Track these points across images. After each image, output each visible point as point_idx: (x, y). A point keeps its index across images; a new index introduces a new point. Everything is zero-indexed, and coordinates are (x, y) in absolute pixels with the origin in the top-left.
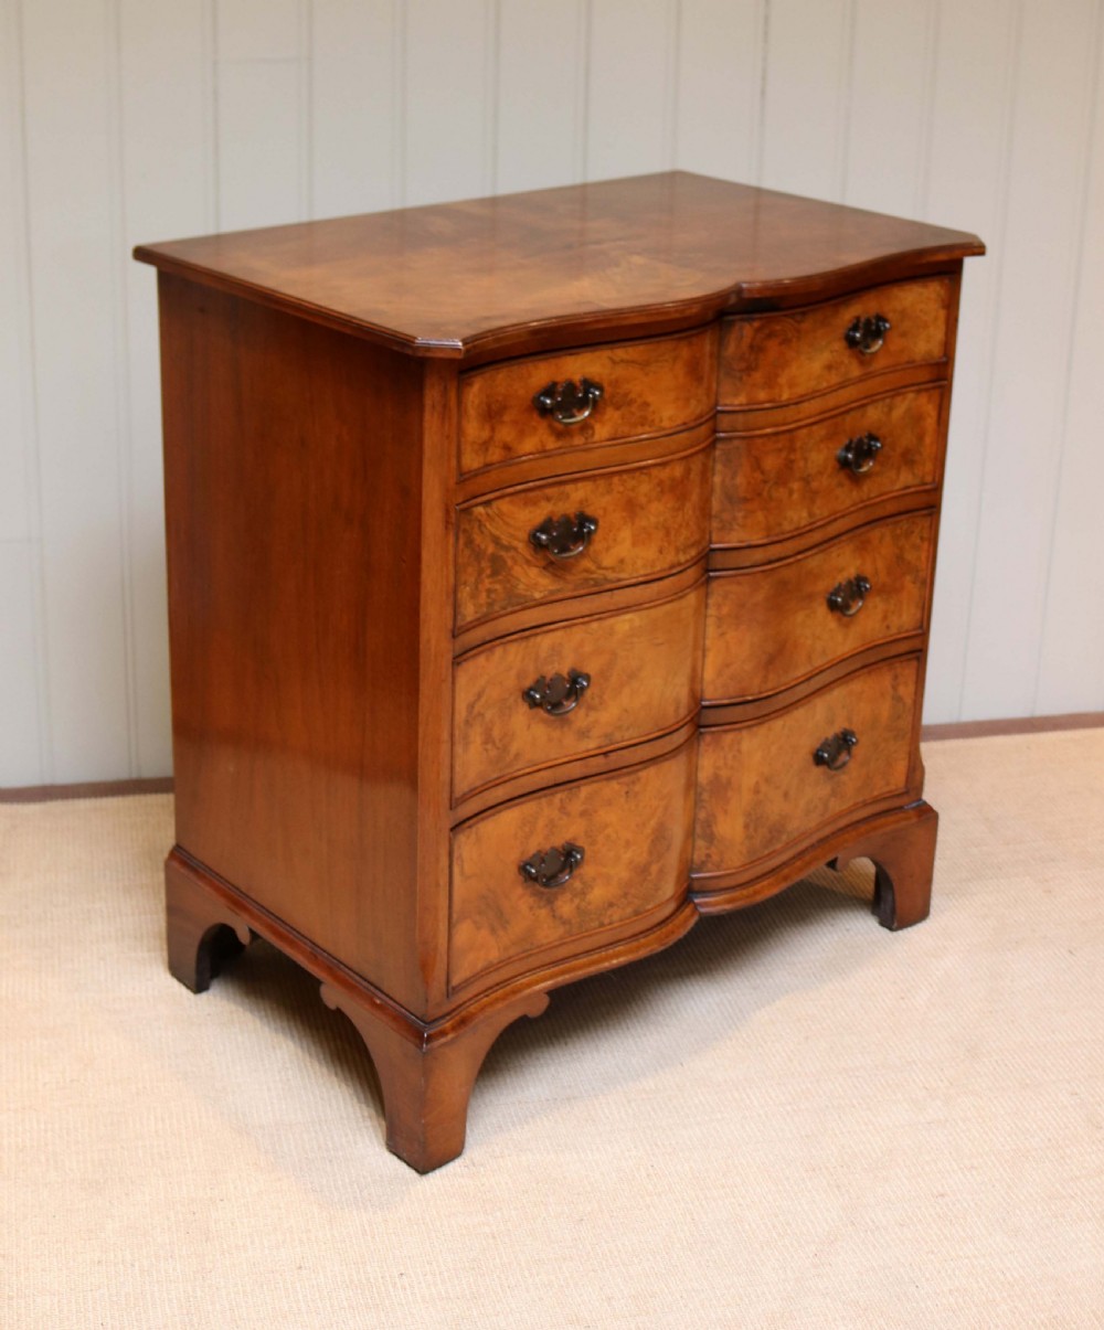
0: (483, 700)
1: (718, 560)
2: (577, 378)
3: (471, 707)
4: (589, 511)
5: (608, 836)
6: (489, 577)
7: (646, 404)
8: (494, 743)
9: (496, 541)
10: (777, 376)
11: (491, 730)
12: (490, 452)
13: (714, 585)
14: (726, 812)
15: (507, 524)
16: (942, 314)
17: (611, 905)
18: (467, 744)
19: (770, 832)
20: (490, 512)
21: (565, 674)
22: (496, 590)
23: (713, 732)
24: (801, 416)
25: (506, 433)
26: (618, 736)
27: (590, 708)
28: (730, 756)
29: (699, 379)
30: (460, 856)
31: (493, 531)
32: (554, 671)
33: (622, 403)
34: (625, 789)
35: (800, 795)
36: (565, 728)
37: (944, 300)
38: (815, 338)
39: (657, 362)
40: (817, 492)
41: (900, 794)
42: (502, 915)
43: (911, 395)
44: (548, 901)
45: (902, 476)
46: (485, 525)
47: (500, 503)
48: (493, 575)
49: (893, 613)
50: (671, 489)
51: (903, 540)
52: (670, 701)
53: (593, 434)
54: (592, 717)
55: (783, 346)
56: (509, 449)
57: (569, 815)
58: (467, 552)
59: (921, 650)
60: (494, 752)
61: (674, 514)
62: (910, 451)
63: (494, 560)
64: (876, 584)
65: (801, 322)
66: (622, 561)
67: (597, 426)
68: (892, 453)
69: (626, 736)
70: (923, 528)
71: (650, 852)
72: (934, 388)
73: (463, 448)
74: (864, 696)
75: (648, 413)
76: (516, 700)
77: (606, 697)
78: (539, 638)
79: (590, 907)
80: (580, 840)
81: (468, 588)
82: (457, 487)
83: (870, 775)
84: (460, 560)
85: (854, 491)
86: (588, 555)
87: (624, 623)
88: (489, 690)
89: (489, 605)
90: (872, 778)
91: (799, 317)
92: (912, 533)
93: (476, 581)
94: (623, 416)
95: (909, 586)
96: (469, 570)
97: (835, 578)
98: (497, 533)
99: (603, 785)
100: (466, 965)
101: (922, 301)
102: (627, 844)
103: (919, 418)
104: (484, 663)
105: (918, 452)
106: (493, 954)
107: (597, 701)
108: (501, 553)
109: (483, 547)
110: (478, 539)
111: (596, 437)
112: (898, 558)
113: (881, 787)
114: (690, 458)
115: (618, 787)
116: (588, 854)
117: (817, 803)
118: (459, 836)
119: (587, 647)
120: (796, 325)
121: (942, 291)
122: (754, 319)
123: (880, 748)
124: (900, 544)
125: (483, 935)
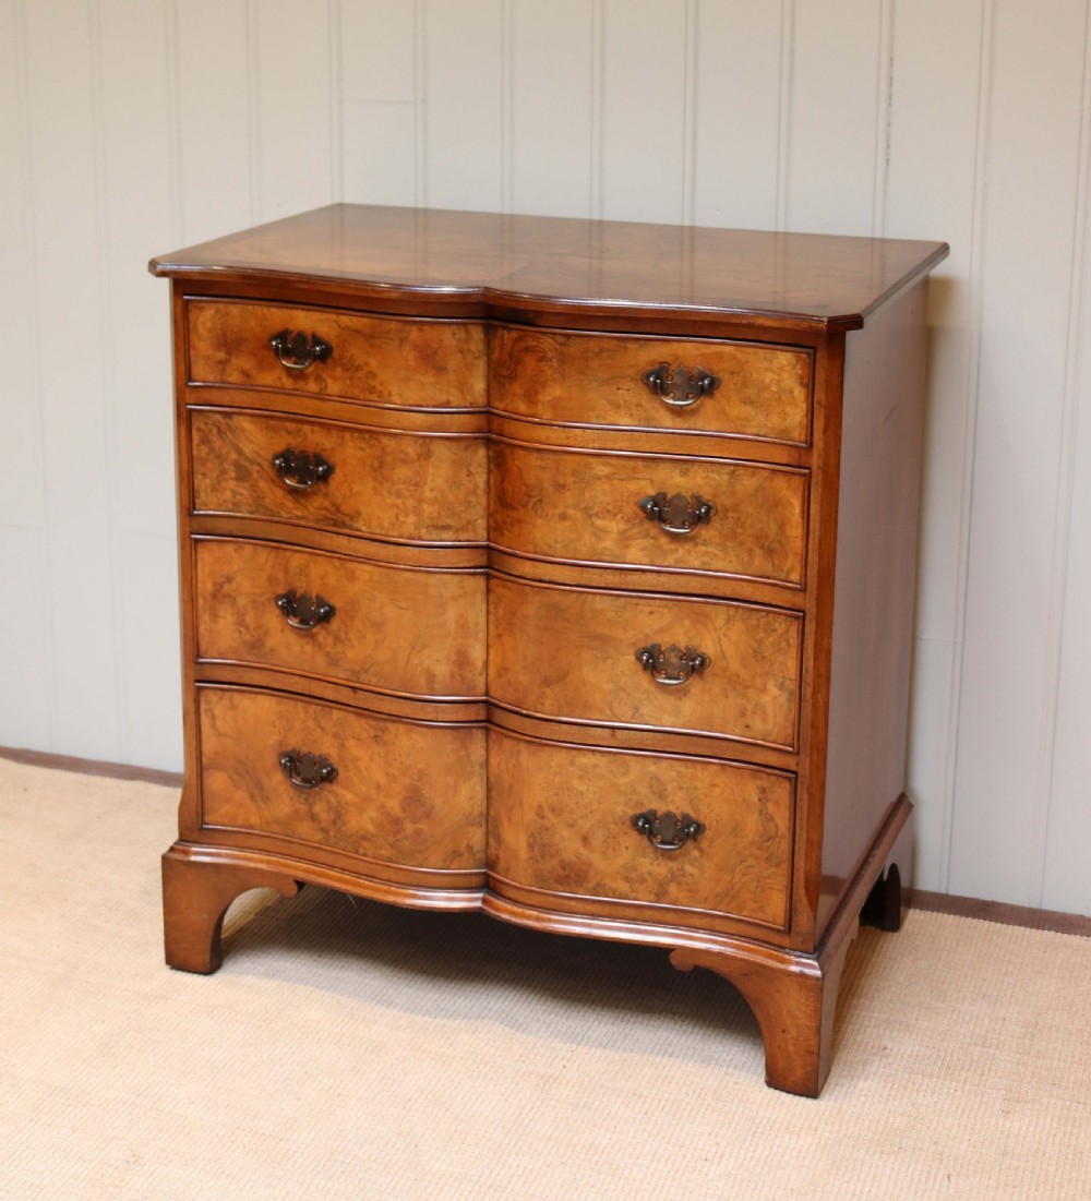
0: (234, 585)
2: (307, 330)
3: (219, 587)
4: (325, 455)
5: (359, 770)
6: (233, 479)
7: (372, 375)
8: (247, 628)
9: (240, 451)
10: (536, 393)
11: (244, 615)
12: (228, 372)
14: (509, 820)
15: (250, 441)
17: (364, 838)
18: (215, 616)
19: (563, 868)
20: (230, 423)
21: (314, 595)
22: (241, 494)
23: (499, 733)
24: (569, 442)
25: (241, 362)
26: (364, 677)
27: (337, 640)
28: (510, 764)
29: (441, 369)
30: (210, 711)
31: (235, 442)
32: (303, 590)
34: (373, 733)
35: (610, 851)
36: (316, 648)
37: (801, 377)
38: (587, 366)
39: (381, 337)
40: (603, 530)
41: (779, 931)
42: (262, 789)
43: (765, 473)
44: (307, 800)
45: (757, 562)
46: (225, 433)
47: (241, 418)
48: (237, 479)
49: (754, 713)
50: (404, 462)
51: (762, 635)
52: (419, 668)
53: (326, 386)
54: (339, 648)
55: (542, 364)
56: (248, 376)
57: (323, 729)
58: (204, 449)
59: (795, 773)
60: (248, 637)
61: (412, 488)
62: (767, 537)
63: (238, 466)
64: (725, 670)
65: (564, 345)
66: (359, 513)
67: (329, 381)
68: (739, 530)
69: (373, 681)
70: (788, 630)
71: (404, 810)
72: (794, 473)
73: (193, 359)
74: (717, 791)
75: (376, 383)
76: (269, 600)
77: (351, 635)
78: (288, 554)
79: (344, 828)
80: (334, 759)
81: (208, 481)
82: (187, 390)
83: (736, 889)
84: (195, 453)
85: (677, 550)
86: (326, 495)
87: (364, 571)
88: (240, 579)
89: (234, 504)
90: (738, 892)
91: (561, 340)
92: (774, 630)
93: (218, 478)
94: (351, 378)
95: (773, 690)
96: (209, 465)
97: (647, 636)
98: (240, 445)
99: (352, 717)
100: (223, 811)
101: (773, 372)
102: (378, 787)
103: (777, 504)
104: (233, 553)
105: (779, 542)
106: (254, 820)
107: (343, 635)
108: (246, 464)
109: (224, 451)
110: (217, 442)
111: (329, 391)
112: (755, 652)
113: (754, 911)
114: (428, 441)
115: (367, 727)
116: (341, 776)
117: (646, 876)
118: (206, 691)
119: (332, 580)
120: (558, 347)
121: (799, 366)
122: (512, 329)
123: (748, 864)
124: (758, 638)
125: (240, 796)
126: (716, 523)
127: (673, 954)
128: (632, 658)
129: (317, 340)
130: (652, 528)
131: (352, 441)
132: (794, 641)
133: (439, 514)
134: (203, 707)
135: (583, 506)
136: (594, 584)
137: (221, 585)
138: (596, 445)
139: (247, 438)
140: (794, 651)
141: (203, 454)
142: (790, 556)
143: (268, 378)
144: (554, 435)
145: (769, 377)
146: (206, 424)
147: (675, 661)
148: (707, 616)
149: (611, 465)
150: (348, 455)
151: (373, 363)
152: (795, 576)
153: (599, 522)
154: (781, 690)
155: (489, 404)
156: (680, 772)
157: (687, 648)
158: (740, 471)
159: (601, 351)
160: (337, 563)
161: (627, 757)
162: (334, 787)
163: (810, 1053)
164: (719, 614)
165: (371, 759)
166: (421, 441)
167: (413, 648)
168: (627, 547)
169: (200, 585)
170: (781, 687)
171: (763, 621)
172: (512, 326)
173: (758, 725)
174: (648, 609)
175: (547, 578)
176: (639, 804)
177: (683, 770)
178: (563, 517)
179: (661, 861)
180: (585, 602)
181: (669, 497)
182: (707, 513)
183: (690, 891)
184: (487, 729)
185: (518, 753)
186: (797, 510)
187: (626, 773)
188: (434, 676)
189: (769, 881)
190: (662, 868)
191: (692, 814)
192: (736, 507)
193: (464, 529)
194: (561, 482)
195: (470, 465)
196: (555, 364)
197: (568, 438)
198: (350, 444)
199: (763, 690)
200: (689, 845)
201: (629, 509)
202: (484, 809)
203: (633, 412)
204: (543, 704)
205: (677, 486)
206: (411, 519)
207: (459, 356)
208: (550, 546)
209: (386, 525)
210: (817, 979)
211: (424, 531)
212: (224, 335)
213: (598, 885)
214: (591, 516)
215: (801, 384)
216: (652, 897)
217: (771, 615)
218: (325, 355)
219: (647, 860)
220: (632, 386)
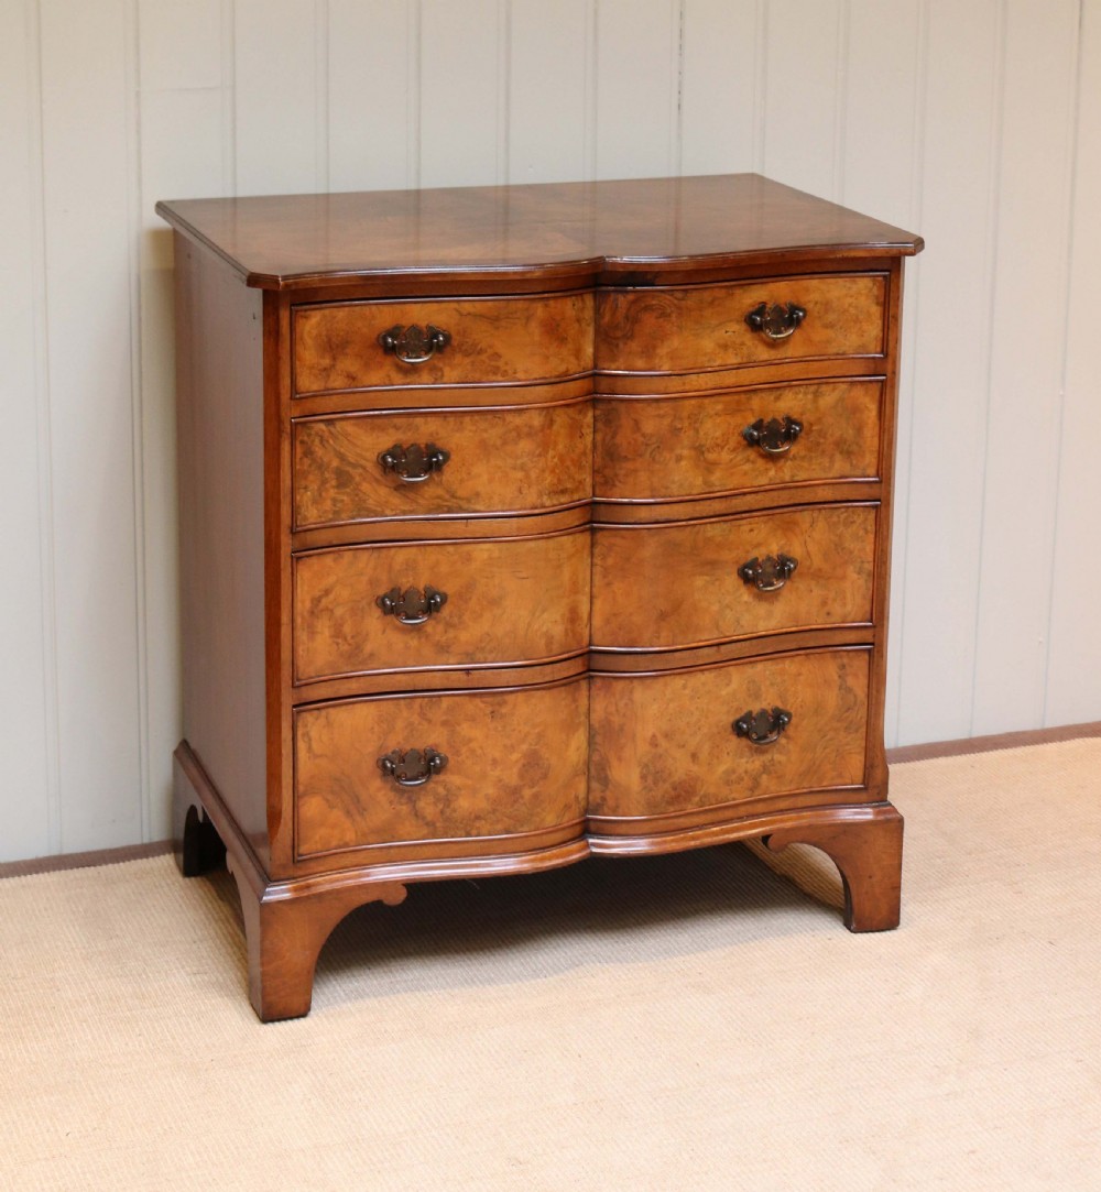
0: (331, 597)
1: (603, 513)
2: (423, 324)
3: (317, 601)
4: (439, 444)
5: (473, 751)
6: (334, 487)
7: (497, 356)
8: (345, 639)
9: (342, 457)
10: (654, 347)
11: (342, 625)
12: (332, 378)
13: (599, 535)
14: (620, 759)
15: (355, 445)
16: (876, 311)
17: (478, 818)
18: (312, 633)
19: (675, 789)
20: (332, 429)
21: (421, 588)
22: (342, 501)
23: (603, 677)
24: (687, 388)
25: (349, 364)
26: (480, 656)
27: (449, 625)
28: (621, 704)
29: (562, 340)
30: (306, 734)
31: (338, 448)
32: (409, 585)
33: (473, 351)
34: (489, 709)
35: (715, 761)
36: (423, 640)
37: (877, 297)
38: (702, 316)
39: (508, 318)
40: (715, 464)
41: (857, 790)
42: (358, 801)
43: (844, 386)
44: (409, 799)
45: (838, 465)
46: (328, 441)
47: (344, 423)
48: (338, 486)
49: (834, 600)
50: (529, 435)
51: (842, 528)
52: (539, 634)
53: (442, 375)
54: (451, 634)
55: (662, 320)
56: (353, 378)
57: (430, 721)
58: (307, 461)
59: (874, 643)
60: (346, 647)
61: (535, 459)
62: (846, 441)
63: (339, 473)
64: (809, 568)
65: (683, 299)
66: (477, 494)
67: (447, 369)
68: (822, 441)
69: (489, 657)
70: (866, 519)
71: (521, 776)
72: (871, 382)
73: (298, 370)
74: (802, 678)
75: (500, 363)
76: (369, 604)
77: (465, 618)
78: (393, 552)
79: (454, 815)
80: (444, 750)
81: (309, 494)
82: (292, 403)
83: (817, 762)
84: (298, 467)
85: (770, 469)
86: (440, 484)
87: (482, 552)
88: (338, 589)
89: (335, 513)
90: (819, 766)
91: (679, 295)
92: (853, 522)
93: (319, 489)
94: (473, 363)
95: (853, 576)
96: (311, 477)
97: (748, 552)
98: (342, 450)
99: (462, 701)
100: (317, 838)
101: (851, 296)
102: (495, 762)
103: (856, 410)
104: (332, 564)
105: (857, 444)
106: (350, 836)
107: (456, 620)
108: (348, 469)
109: (326, 459)
110: (319, 451)
111: (445, 379)
112: (836, 545)
113: (833, 779)
114: (551, 410)
115: (482, 705)
116: (452, 765)
117: (743, 775)
118: (304, 714)
119: (444, 568)
120: (676, 302)
121: (875, 289)
122: (627, 292)
123: (828, 737)
124: (838, 532)
125: (337, 814)
126: (802, 439)
127: (770, 839)
128: (736, 575)
129: (434, 333)
130: (752, 453)
131: (472, 425)
132: (871, 527)
133: (559, 479)
134: (300, 733)
135: (697, 444)
136: (704, 515)
137: (319, 600)
139: (350, 441)
140: (871, 536)
141: (306, 467)
142: (868, 455)
143: (375, 377)
144: (675, 383)
145: (848, 302)
146: (310, 435)
147: (770, 569)
148: (795, 523)
151: (499, 344)
152: (872, 471)
153: (711, 457)
154: (859, 573)
155: (595, 367)
156: (772, 670)
157: (779, 556)
158: (823, 388)
159: (714, 300)
160: (451, 549)
161: (731, 668)
162: (441, 777)
164: (806, 519)
165: (487, 737)
167: (533, 615)
168: (733, 474)
169: (300, 604)
170: (860, 571)
171: (843, 516)
172: (629, 289)
173: (838, 610)
174: (747, 528)
176: (738, 709)
177: (774, 668)
178: (679, 458)
179: (755, 757)
180: (698, 533)
181: (767, 421)
183: (778, 778)
184: (589, 677)
186: (874, 412)
187: (729, 684)
188: (552, 637)
189: (848, 747)
190: (756, 764)
191: (781, 707)
192: (819, 420)
193: (576, 490)
194: (679, 426)
195: (582, 426)
196: (674, 319)
197: (684, 384)
198: (470, 427)
199: (844, 578)
200: (782, 734)
201: (734, 440)
202: (586, 756)
203: (740, 351)
204: (658, 638)
205: (772, 412)
206: (534, 489)
207: (576, 325)
208: (667, 488)
211: (545, 498)
212: (330, 340)
213: (704, 797)
214: (704, 453)
215: (878, 304)
216: (749, 793)
217: (852, 510)
218: (444, 346)
219: (744, 760)
220: (738, 327)
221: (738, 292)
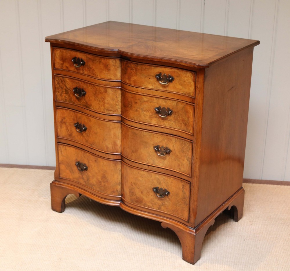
0: (65, 120)
2: (80, 58)
4: (84, 89)
5: (92, 168)
7: (94, 70)
8: (69, 131)
9: (66, 86)
10: (130, 78)
11: (68, 127)
12: (63, 66)
14: (125, 185)
17: (93, 185)
18: (61, 127)
19: (137, 198)
20: (64, 80)
21: (82, 124)
22: (67, 97)
25: (66, 64)
26: (93, 146)
28: (125, 171)
32: (80, 123)
35: (148, 196)
36: (83, 137)
37: (193, 79)
38: (142, 72)
39: (95, 61)
40: (146, 115)
41: (186, 221)
42: (72, 170)
43: (184, 104)
44: (82, 174)
45: (183, 127)
46: (63, 82)
47: (66, 78)
48: (66, 93)
49: (182, 166)
50: (101, 93)
51: (183, 146)
52: (105, 145)
54: (88, 138)
55: (132, 71)
56: (68, 68)
57: (85, 157)
58: (58, 85)
59: (191, 182)
60: (69, 133)
61: (102, 100)
62: (185, 120)
63: (66, 90)
64: (175, 154)
66: (91, 105)
67: (85, 71)
68: (179, 118)
69: (95, 147)
70: (189, 145)
71: (102, 180)
72: (191, 105)
73: (55, 63)
74: (173, 184)
75: (94, 72)
76: (73, 124)
77: (90, 135)
78: (77, 113)
79: (89, 182)
80: (87, 165)
81: (59, 93)
82: (54, 70)
83: (177, 209)
84: (56, 86)
85: (163, 122)
86: (84, 99)
87: (93, 119)
88: (67, 118)
89: (65, 100)
91: (136, 65)
92: (186, 145)
93: (61, 93)
94: (89, 71)
95: (186, 160)
96: (59, 89)
97: (156, 143)
98: (66, 85)
99: (91, 155)
100: (64, 174)
101: (187, 77)
102: (96, 173)
103: (187, 112)
104: (65, 112)
105: (188, 122)
106: (71, 177)
107: (88, 135)
108: (67, 90)
109: (63, 86)
110: (61, 84)
111: (85, 73)
112: (182, 150)
113: (181, 215)
114: (106, 88)
115: (94, 158)
116: (88, 169)
117: (156, 203)
118: (60, 145)
119: (86, 121)
120: (135, 67)
121: (193, 76)
123: (180, 203)
124: (182, 146)
125: (68, 171)
126: (173, 116)
127: (162, 224)
128: (153, 148)
129: (82, 61)
131: (90, 87)
132: (191, 148)
133: (109, 107)
134: (59, 149)
135: (141, 108)
136: (144, 128)
137: (63, 120)
138: (144, 93)
139: (68, 84)
140: (191, 151)
141: (58, 87)
142: (190, 127)
143: (72, 69)
144: (135, 89)
145: (186, 78)
146: (58, 79)
147: (163, 150)
148: (171, 139)
149: (148, 98)
150: (89, 90)
151: (94, 67)
152: (191, 132)
153: (145, 113)
155: (121, 80)
156: (164, 178)
157: (166, 147)
158: (179, 103)
159: (145, 68)
160: (87, 117)
161: (151, 173)
162: (87, 172)
163: (192, 253)
164: (174, 139)
165: (95, 166)
166: (104, 88)
167: (103, 140)
168: (152, 120)
169: (58, 119)
170: (188, 160)
171: (184, 142)
172: (125, 60)
173: (182, 169)
174: (156, 136)
175: (133, 126)
176: (154, 185)
177: (165, 178)
178: (137, 111)
179: (159, 200)
180: (141, 133)
181: (162, 108)
182: (171, 113)
183: (167, 208)
184: (121, 162)
185: (127, 169)
186: (192, 114)
187: (151, 177)
188: (108, 147)
189: (184, 209)
190: (160, 202)
191: (167, 189)
192: (178, 112)
193: (115, 111)
194: (136, 101)
195: (116, 95)
196: (135, 71)
197: (137, 90)
198: (89, 87)
199: (184, 160)
200: (166, 197)
201: (152, 110)
202: (120, 181)
203: (153, 85)
204: (132, 157)
205: (164, 105)
206: (102, 107)
207: (113, 67)
208: (133, 118)
209: (97, 108)
210: (194, 235)
211: (105, 111)
212: (62, 57)
213: (145, 204)
214: (143, 111)
215: (193, 81)
216: (158, 209)
217: (186, 141)
218: (84, 64)
219: (156, 199)
220: (153, 78)
221: (153, 68)
